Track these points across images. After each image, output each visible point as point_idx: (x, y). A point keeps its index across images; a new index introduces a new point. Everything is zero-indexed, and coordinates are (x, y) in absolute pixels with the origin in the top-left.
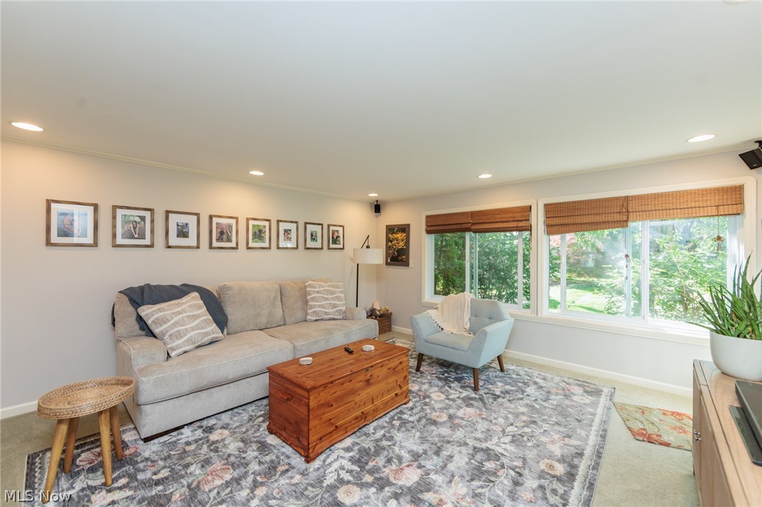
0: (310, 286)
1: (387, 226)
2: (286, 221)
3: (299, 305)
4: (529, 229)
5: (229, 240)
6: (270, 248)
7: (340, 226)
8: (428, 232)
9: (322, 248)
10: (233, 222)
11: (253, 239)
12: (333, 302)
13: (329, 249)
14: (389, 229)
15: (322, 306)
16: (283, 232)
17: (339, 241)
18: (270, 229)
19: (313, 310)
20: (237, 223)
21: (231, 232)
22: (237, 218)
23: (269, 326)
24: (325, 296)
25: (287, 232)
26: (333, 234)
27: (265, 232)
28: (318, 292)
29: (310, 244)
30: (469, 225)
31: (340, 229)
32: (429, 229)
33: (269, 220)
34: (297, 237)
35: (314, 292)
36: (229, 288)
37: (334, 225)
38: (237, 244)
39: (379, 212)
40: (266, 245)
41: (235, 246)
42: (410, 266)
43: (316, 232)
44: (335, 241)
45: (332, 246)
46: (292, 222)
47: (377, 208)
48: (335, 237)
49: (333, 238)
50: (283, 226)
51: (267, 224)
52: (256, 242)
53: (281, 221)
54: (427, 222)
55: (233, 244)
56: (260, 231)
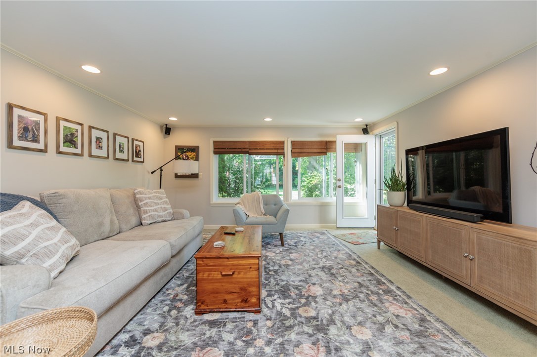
0: (140, 193)
1: (176, 146)
2: (98, 129)
3: (131, 211)
4: (283, 154)
5: (36, 140)
6: (81, 155)
7: (141, 141)
8: (215, 153)
9: (128, 160)
10: (40, 118)
11: (64, 143)
12: (163, 206)
13: (133, 161)
14: (179, 149)
15: (155, 210)
16: (95, 140)
17: (140, 154)
18: (82, 134)
19: (148, 214)
20: (46, 120)
21: (38, 130)
22: (45, 115)
23: (111, 235)
24: (156, 201)
25: (99, 140)
26: (136, 147)
27: (77, 136)
28: (149, 198)
29: (119, 155)
30: (248, 150)
31: (141, 144)
32: (217, 150)
33: (81, 125)
34: (108, 146)
35: (146, 198)
36: (62, 196)
37: (137, 140)
38: (46, 146)
39: (169, 134)
40: (78, 151)
41: (43, 148)
42: (199, 178)
43: (123, 144)
44: (138, 155)
45: (135, 159)
46: (103, 131)
47: (168, 131)
48: (138, 151)
49: (136, 151)
50: (95, 134)
51: (79, 128)
52: (68, 146)
53: (93, 128)
54: (214, 145)
55: (41, 146)
56: (72, 135)
